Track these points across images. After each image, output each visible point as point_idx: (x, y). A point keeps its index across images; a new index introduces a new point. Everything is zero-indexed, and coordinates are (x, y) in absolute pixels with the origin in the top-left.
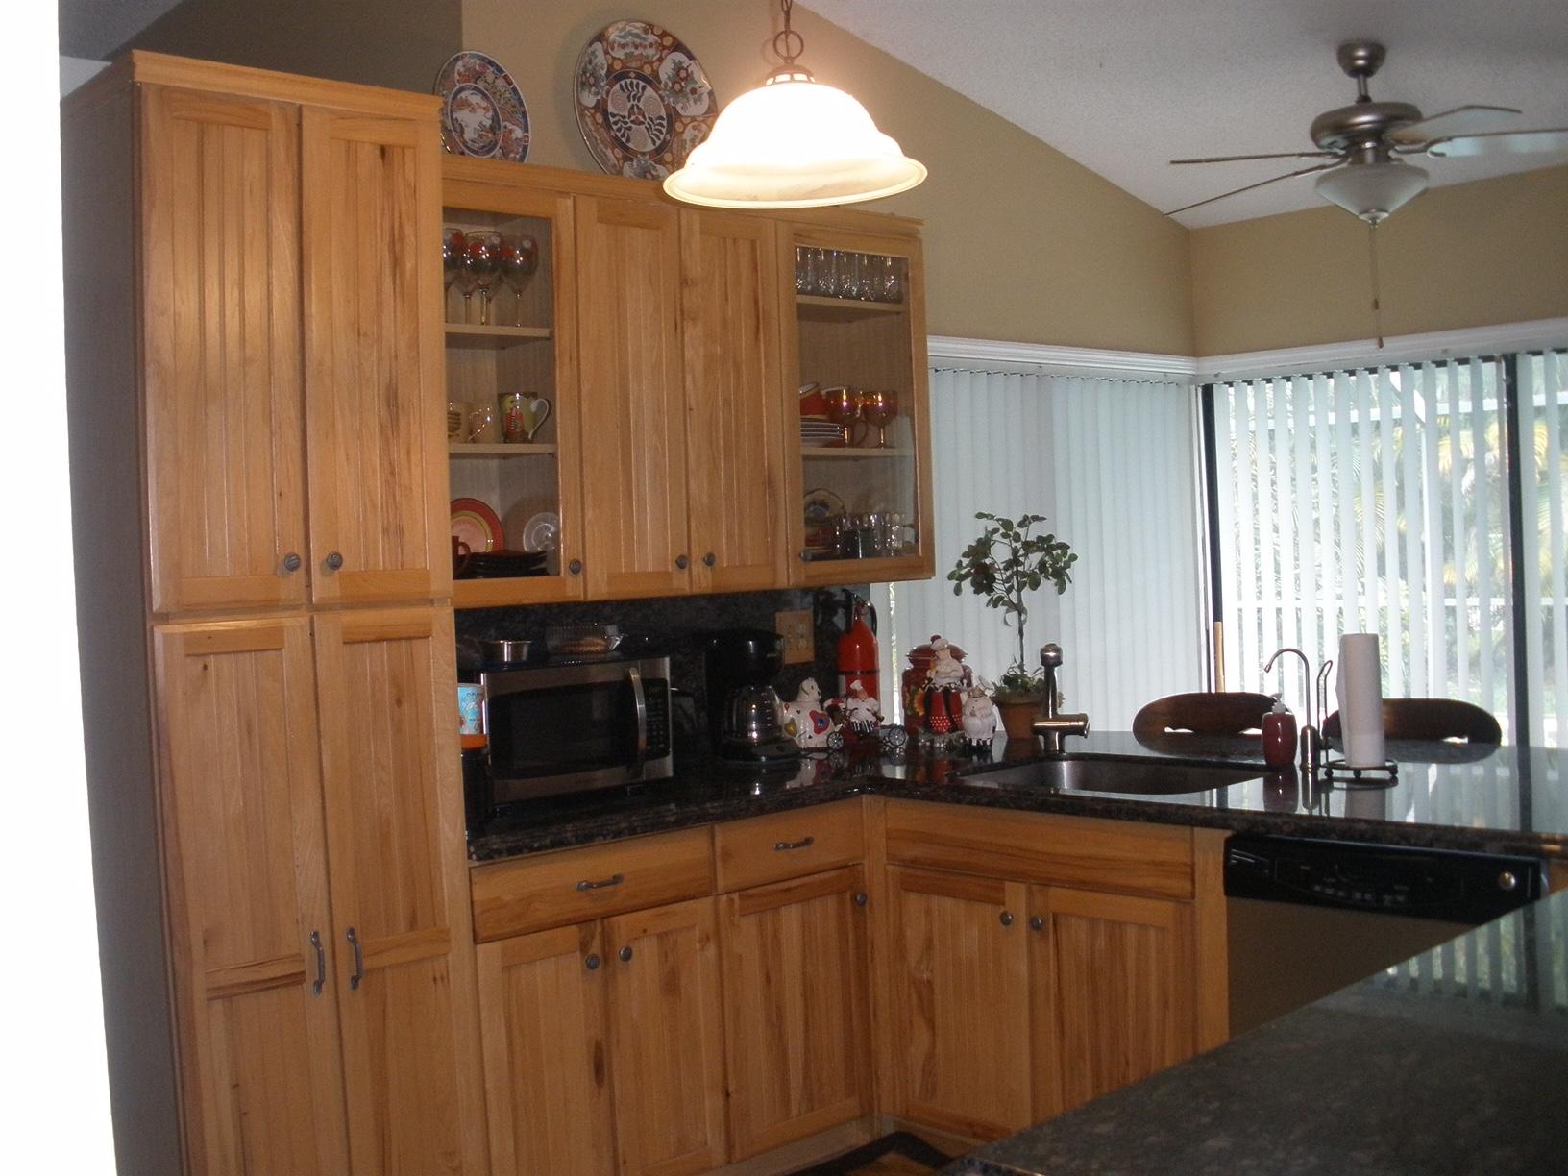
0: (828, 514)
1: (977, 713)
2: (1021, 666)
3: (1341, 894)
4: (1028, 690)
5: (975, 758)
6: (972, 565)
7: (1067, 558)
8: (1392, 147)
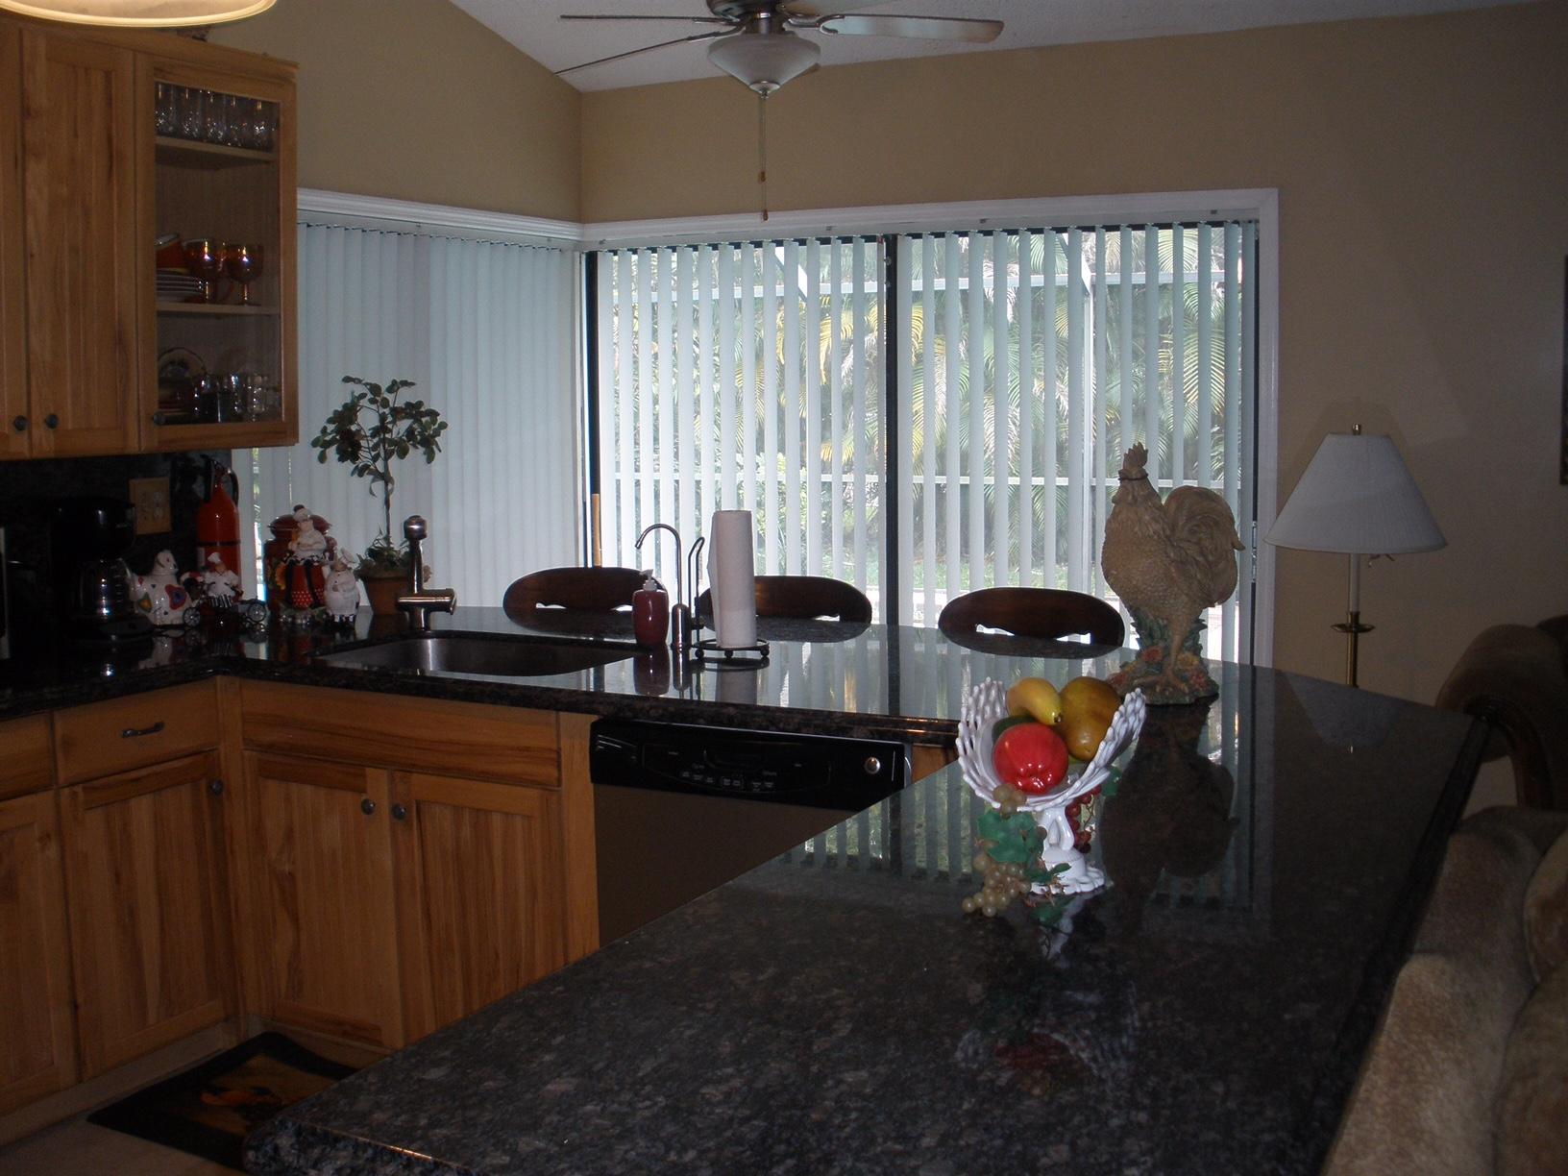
0: (187, 375)
1: (339, 587)
2: (387, 539)
3: (710, 780)
4: (393, 564)
5: (338, 635)
6: (337, 431)
7: (436, 426)
8: (785, 19)
